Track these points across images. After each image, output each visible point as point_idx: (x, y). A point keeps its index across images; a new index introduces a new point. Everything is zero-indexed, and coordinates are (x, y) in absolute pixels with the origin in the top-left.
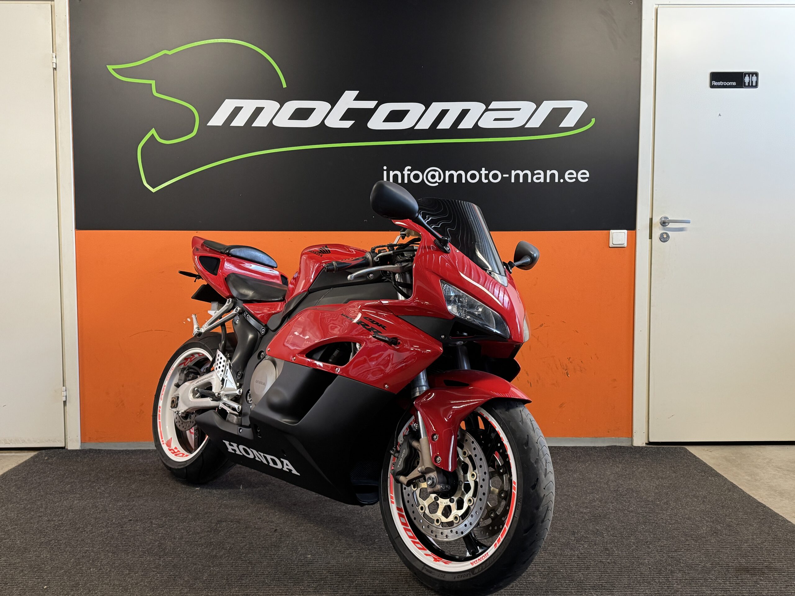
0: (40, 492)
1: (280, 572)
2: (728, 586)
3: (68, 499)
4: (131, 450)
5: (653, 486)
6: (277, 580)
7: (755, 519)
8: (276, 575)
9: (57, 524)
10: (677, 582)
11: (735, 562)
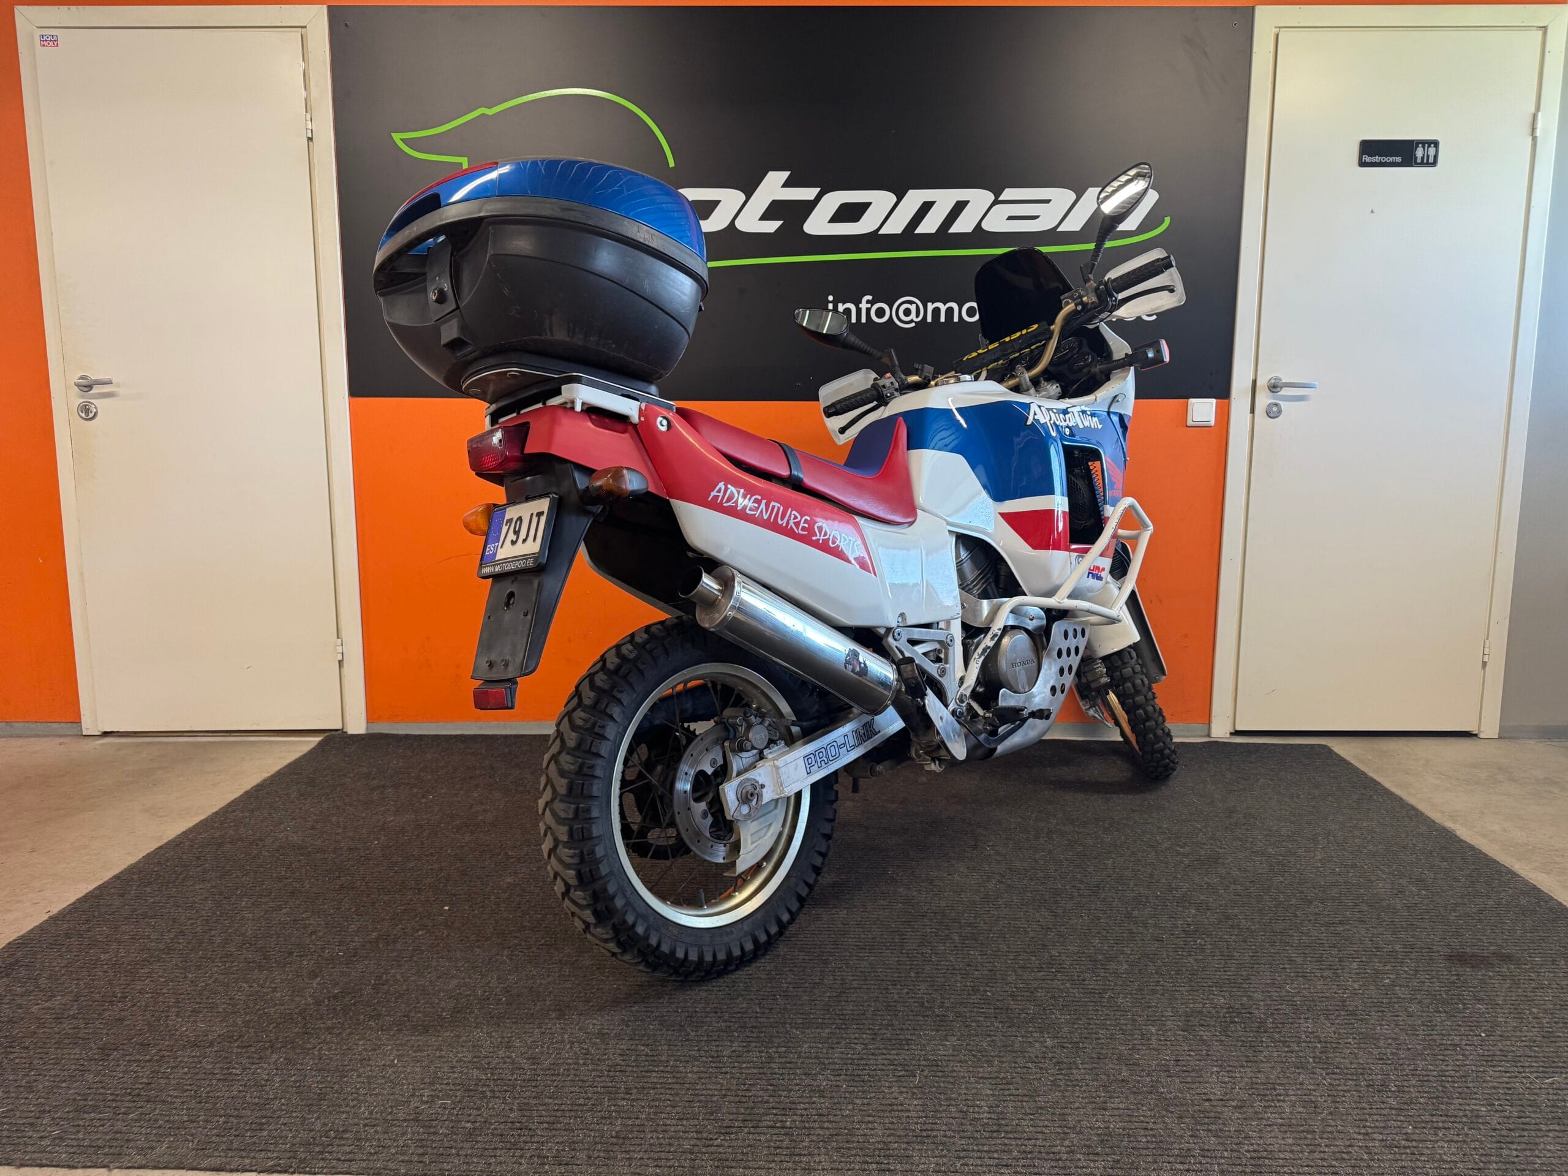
0: (334, 801)
2: (1437, 987)
3: (377, 813)
7: (1462, 870)
9: (362, 854)
10: (1351, 978)
11: (1442, 944)
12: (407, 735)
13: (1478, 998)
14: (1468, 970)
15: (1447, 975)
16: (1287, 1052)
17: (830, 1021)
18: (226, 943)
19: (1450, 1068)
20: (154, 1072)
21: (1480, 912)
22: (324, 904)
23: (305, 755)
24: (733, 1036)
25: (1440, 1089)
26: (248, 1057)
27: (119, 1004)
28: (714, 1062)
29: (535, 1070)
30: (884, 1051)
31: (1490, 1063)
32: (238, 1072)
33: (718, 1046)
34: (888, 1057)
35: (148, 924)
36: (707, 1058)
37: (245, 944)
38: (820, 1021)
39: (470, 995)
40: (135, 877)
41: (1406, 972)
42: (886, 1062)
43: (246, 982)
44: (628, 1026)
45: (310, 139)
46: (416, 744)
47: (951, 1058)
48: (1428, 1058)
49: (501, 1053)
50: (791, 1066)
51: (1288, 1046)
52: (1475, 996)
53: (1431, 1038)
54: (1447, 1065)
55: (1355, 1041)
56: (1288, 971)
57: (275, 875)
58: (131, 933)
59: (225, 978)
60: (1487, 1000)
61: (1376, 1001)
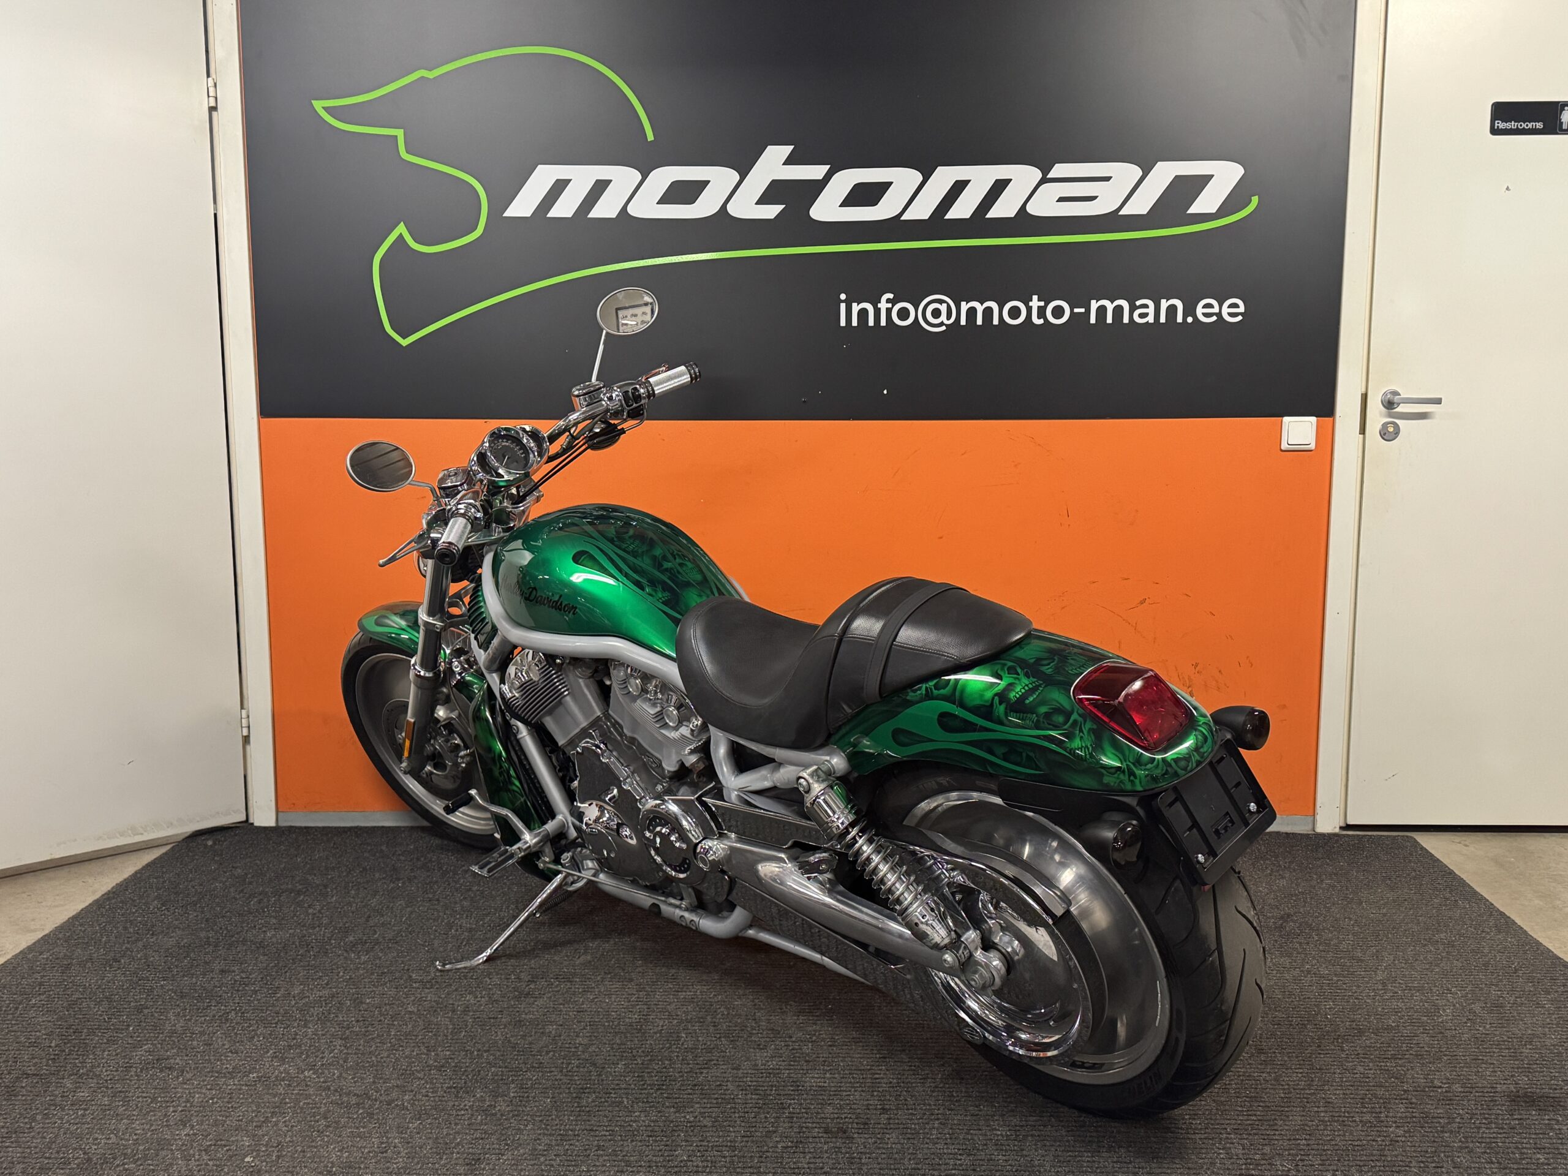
0: (202, 912)
1: (650, 1085)
2: (1494, 1133)
3: (255, 927)
4: (366, 827)
5: (1350, 919)
6: (645, 1100)
7: (1548, 993)
10: (1395, 1122)
11: (1509, 1082)
12: (291, 827)
13: (1539, 1146)
14: (1534, 1113)
15: (1508, 1118)
41: (1460, 1115)
43: (103, 1134)
52: (1535, 1144)
56: (1322, 1114)
59: (77, 1129)
60: (1549, 1148)
61: (1419, 1149)
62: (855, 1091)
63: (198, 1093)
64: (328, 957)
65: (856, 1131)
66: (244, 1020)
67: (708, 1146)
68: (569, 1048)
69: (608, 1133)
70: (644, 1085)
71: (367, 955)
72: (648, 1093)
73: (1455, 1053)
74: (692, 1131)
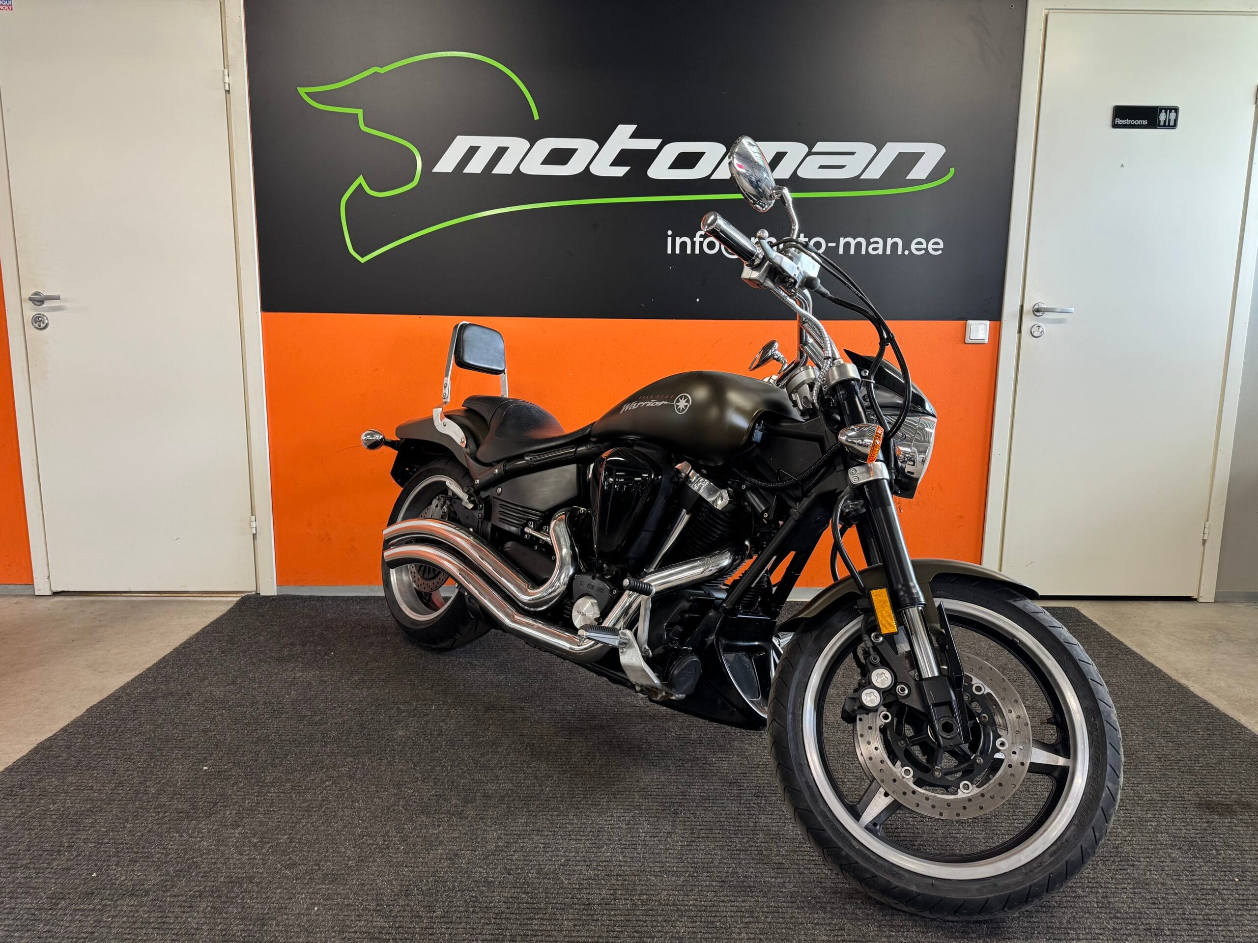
0: (251, 658)
1: (578, 794)
2: (1192, 833)
3: (287, 669)
4: (363, 597)
6: (576, 807)
7: (1199, 723)
8: (572, 798)
9: (275, 708)
10: (1120, 825)
11: (1192, 793)
12: (311, 596)
13: (1228, 844)
14: (1216, 817)
15: (1199, 822)
16: (1075, 897)
17: (683, 870)
18: (159, 794)
19: (1212, 913)
20: (95, 921)
21: (1219, 763)
22: (243, 755)
23: (224, 615)
24: (601, 884)
25: (1207, 932)
26: (180, 906)
27: (66, 853)
28: (586, 910)
29: (432, 918)
30: (732, 898)
31: (1245, 907)
32: (172, 921)
33: (589, 894)
34: (736, 904)
35: (91, 775)
36: (580, 906)
37: (175, 795)
38: (675, 869)
39: (372, 845)
40: (80, 730)
41: (1165, 819)
42: (734, 909)
43: (177, 832)
44: (509, 874)
45: (228, 92)
46: (318, 604)
47: (790, 904)
48: (1194, 903)
49: (401, 902)
50: (654, 913)
51: (1075, 892)
52: (1224, 842)
53: (1193, 882)
54: (1210, 909)
55: (1130, 886)
57: (201, 728)
58: (77, 784)
59: (159, 828)
60: (1235, 846)
61: (1143, 847)
62: (727, 800)
63: (249, 799)
64: (340, 693)
65: (733, 832)
66: (281, 741)
67: (626, 844)
68: (517, 764)
69: (550, 833)
70: (573, 794)
71: (367, 691)
72: (577, 801)
73: (1147, 770)
74: (613, 832)
